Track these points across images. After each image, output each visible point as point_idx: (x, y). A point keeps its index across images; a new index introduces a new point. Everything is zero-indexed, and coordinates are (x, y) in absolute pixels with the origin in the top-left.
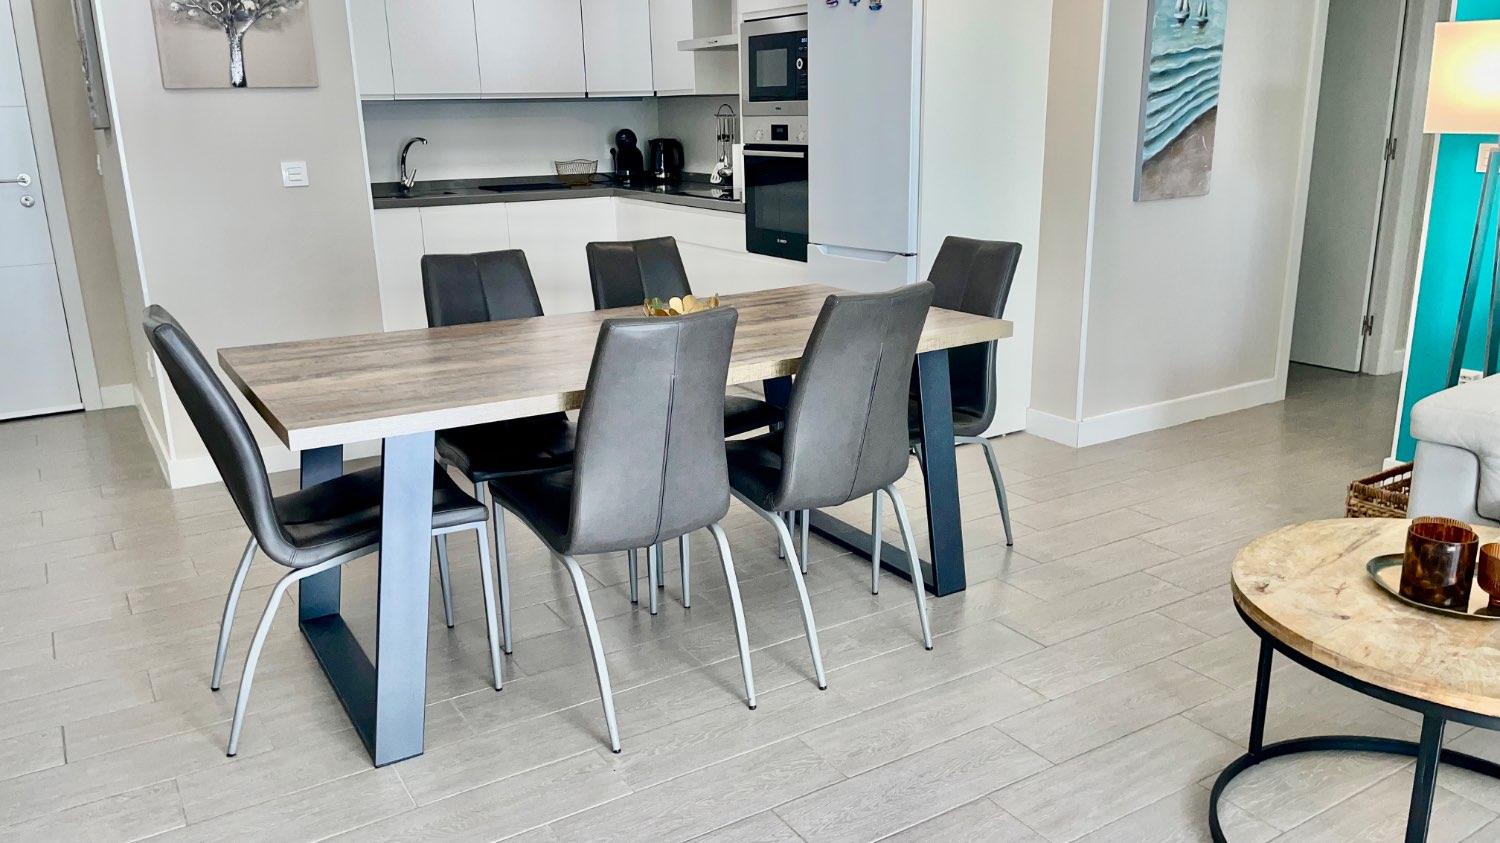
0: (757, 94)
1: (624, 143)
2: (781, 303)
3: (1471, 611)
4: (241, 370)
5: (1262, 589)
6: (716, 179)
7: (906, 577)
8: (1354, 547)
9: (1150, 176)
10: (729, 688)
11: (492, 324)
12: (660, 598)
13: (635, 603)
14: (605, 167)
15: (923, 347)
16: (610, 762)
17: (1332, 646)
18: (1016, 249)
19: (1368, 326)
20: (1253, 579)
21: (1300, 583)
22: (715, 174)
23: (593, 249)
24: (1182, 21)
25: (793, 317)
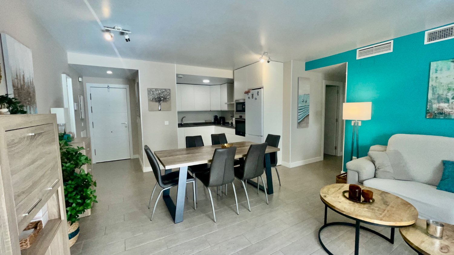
0: (237, 111)
1: (216, 117)
2: (242, 144)
3: (361, 202)
4: (158, 155)
5: (325, 196)
6: (230, 123)
7: (263, 191)
8: (340, 189)
9: (299, 125)
10: (234, 211)
11: (196, 147)
12: (222, 194)
13: (218, 195)
14: (213, 121)
15: (266, 152)
16: (214, 224)
17: (339, 208)
18: (279, 136)
19: (336, 148)
20: (324, 195)
21: (332, 195)
22: (230, 122)
23: (212, 135)
24: (303, 101)
25: (244, 147)
